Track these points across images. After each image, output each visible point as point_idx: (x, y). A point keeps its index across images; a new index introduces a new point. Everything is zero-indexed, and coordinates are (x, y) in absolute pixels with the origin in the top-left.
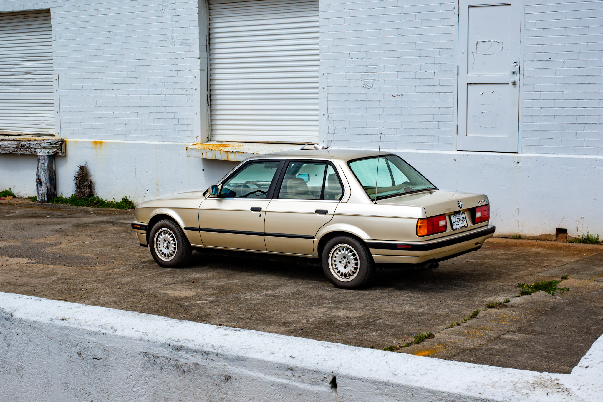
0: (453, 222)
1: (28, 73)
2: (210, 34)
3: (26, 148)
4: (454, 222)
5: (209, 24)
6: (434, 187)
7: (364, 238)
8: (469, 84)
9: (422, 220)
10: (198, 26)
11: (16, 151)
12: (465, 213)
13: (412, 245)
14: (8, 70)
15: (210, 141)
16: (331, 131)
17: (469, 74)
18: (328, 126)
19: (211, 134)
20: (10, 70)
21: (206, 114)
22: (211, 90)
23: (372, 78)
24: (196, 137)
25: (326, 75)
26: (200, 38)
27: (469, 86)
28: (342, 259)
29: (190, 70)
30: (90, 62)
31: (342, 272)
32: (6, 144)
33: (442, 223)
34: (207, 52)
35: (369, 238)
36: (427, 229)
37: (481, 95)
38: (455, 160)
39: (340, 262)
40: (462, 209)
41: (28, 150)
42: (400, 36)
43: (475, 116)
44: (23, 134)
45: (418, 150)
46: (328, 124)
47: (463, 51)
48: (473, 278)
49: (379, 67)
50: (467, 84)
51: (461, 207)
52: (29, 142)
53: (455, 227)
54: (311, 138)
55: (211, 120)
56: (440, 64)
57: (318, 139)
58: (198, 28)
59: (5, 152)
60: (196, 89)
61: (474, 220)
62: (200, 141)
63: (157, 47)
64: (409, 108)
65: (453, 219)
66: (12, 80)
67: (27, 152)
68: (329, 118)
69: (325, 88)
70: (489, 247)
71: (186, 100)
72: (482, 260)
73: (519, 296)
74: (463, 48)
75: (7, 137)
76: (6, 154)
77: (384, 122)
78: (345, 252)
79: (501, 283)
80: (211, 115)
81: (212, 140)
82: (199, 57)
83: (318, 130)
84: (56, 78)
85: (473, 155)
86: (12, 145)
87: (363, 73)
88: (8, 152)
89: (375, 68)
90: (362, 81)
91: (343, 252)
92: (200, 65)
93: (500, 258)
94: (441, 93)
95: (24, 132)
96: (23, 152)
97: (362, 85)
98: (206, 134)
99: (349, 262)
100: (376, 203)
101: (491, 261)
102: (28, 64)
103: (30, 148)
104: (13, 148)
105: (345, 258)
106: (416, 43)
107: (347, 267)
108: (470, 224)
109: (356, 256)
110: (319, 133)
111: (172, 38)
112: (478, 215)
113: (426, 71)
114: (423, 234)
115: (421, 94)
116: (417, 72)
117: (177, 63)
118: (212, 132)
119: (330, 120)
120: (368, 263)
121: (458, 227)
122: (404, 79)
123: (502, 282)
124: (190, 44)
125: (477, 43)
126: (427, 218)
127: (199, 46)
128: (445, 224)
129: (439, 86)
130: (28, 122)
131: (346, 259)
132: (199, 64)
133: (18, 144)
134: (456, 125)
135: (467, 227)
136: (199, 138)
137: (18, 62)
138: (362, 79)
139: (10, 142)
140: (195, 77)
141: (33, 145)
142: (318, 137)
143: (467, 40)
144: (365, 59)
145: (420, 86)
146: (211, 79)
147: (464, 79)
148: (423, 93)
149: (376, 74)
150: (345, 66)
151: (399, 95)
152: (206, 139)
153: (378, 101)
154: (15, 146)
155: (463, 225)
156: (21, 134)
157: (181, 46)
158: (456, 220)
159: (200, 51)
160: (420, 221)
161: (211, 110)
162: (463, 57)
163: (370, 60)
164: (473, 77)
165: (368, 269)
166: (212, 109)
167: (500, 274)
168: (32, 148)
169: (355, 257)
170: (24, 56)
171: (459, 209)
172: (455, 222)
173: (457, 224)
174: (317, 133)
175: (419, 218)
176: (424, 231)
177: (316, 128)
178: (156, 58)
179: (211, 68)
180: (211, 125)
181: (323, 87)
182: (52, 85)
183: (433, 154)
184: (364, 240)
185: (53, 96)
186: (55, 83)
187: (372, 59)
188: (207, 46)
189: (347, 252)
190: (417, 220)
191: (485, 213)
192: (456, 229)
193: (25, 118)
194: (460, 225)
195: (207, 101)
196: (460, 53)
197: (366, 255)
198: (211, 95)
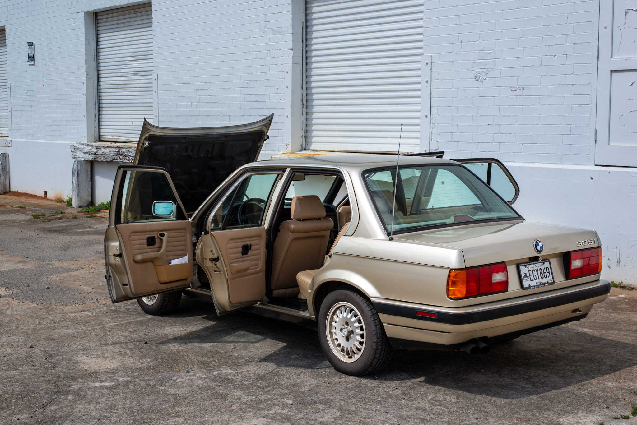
0: (523, 275)
1: (136, 73)
2: (307, 21)
3: (125, 156)
4: (526, 276)
5: (307, 9)
6: (517, 216)
7: (371, 295)
8: (614, 70)
9: (457, 272)
10: (291, 10)
11: (116, 159)
12: (551, 260)
13: (440, 314)
14: (119, 71)
15: (305, 150)
16: (435, 138)
17: (613, 57)
18: (431, 131)
19: (306, 141)
20: (120, 71)
21: (300, 118)
22: (307, 89)
23: (485, 67)
24: (287, 145)
25: (429, 64)
26: (293, 25)
27: (614, 75)
28: (343, 325)
29: (282, 64)
30: (186, 58)
31: (343, 348)
32: (108, 151)
33: (498, 277)
34: (302, 42)
35: (378, 295)
36: (466, 287)
37: (631, 86)
38: (592, 179)
39: (341, 330)
40: (542, 254)
41: (126, 158)
42: (521, 9)
43: (621, 116)
44: (129, 141)
45: (542, 163)
46: (431, 129)
47: (605, 25)
48: (568, 368)
49: (495, 51)
50: (611, 71)
51: (540, 252)
52: (128, 150)
53: (526, 284)
54: (415, 147)
55: (306, 125)
56: (573, 45)
57: (419, 148)
58: (291, 12)
59: (106, 160)
60: (287, 87)
61: (569, 273)
62: (290, 150)
63: (250, 37)
64: (532, 106)
65: (524, 270)
66: (121, 82)
67: (125, 160)
68: (433, 121)
69: (428, 82)
70: (628, 306)
71: (278, 100)
72: (604, 332)
73: (627, 418)
74: (606, 21)
75: (113, 144)
76: (108, 162)
77: (500, 125)
78: (347, 316)
79: (610, 381)
80: (306, 119)
81: (307, 149)
82: (291, 47)
83: (419, 137)
84: (155, 78)
85: (617, 172)
86: (112, 153)
87: (475, 61)
88: (109, 160)
89: (490, 53)
90: (474, 72)
91: (345, 314)
92: (292, 58)
93: (634, 329)
94: (575, 86)
95: (130, 139)
96: (122, 160)
97: (473, 77)
98: (299, 141)
99: (352, 332)
100: (391, 239)
101: (617, 334)
102: (135, 64)
103: (128, 156)
104: (114, 155)
105: (347, 324)
106: (542, 17)
107: (350, 338)
108: (560, 279)
109: (361, 323)
110: (420, 141)
111: (265, 26)
112: (576, 264)
113: (555, 55)
114: (459, 295)
115: (548, 86)
116: (543, 57)
117: (269, 57)
118: (307, 139)
119: (434, 123)
120: (377, 336)
121: (533, 283)
122: (527, 67)
123: (612, 381)
124: (282, 33)
125: (626, 13)
126: (467, 269)
127: (291, 35)
128: (504, 279)
129: (573, 75)
130: (133, 128)
131: (349, 327)
132: (291, 56)
133: (118, 151)
134: (594, 130)
135: (553, 283)
136: (290, 146)
137: (127, 63)
138: (473, 69)
139: (111, 149)
140: (287, 72)
141: (131, 152)
142: (419, 146)
143: (612, 10)
144: (478, 42)
145: (547, 76)
146: (307, 75)
147: (607, 65)
148: (551, 85)
149: (490, 62)
150: (454, 53)
151: (519, 89)
152: (299, 147)
153: (493, 98)
154: (116, 153)
155: (545, 280)
156: (127, 140)
157: (274, 36)
158: (531, 273)
159: (294, 41)
160: (453, 273)
161: (306, 113)
162: (606, 33)
163: (484, 43)
164: (619, 62)
165: (377, 346)
166: (308, 111)
167: (618, 361)
168: (130, 156)
169: (360, 325)
170: (132, 55)
171: (535, 254)
172: (528, 275)
173: (532, 278)
174: (418, 141)
175: (451, 267)
176: (461, 290)
177: (418, 135)
178: (249, 51)
179: (307, 62)
180: (306, 131)
181: (426, 80)
182: (152, 87)
183: (562, 169)
184: (370, 298)
185: (152, 99)
186: (154, 84)
187: (486, 42)
188: (302, 35)
189: (349, 316)
190: (448, 271)
191: (593, 262)
192: (530, 287)
193: (131, 124)
194: (538, 281)
195: (302, 101)
196: (602, 28)
197: (375, 323)
198: (307, 95)
